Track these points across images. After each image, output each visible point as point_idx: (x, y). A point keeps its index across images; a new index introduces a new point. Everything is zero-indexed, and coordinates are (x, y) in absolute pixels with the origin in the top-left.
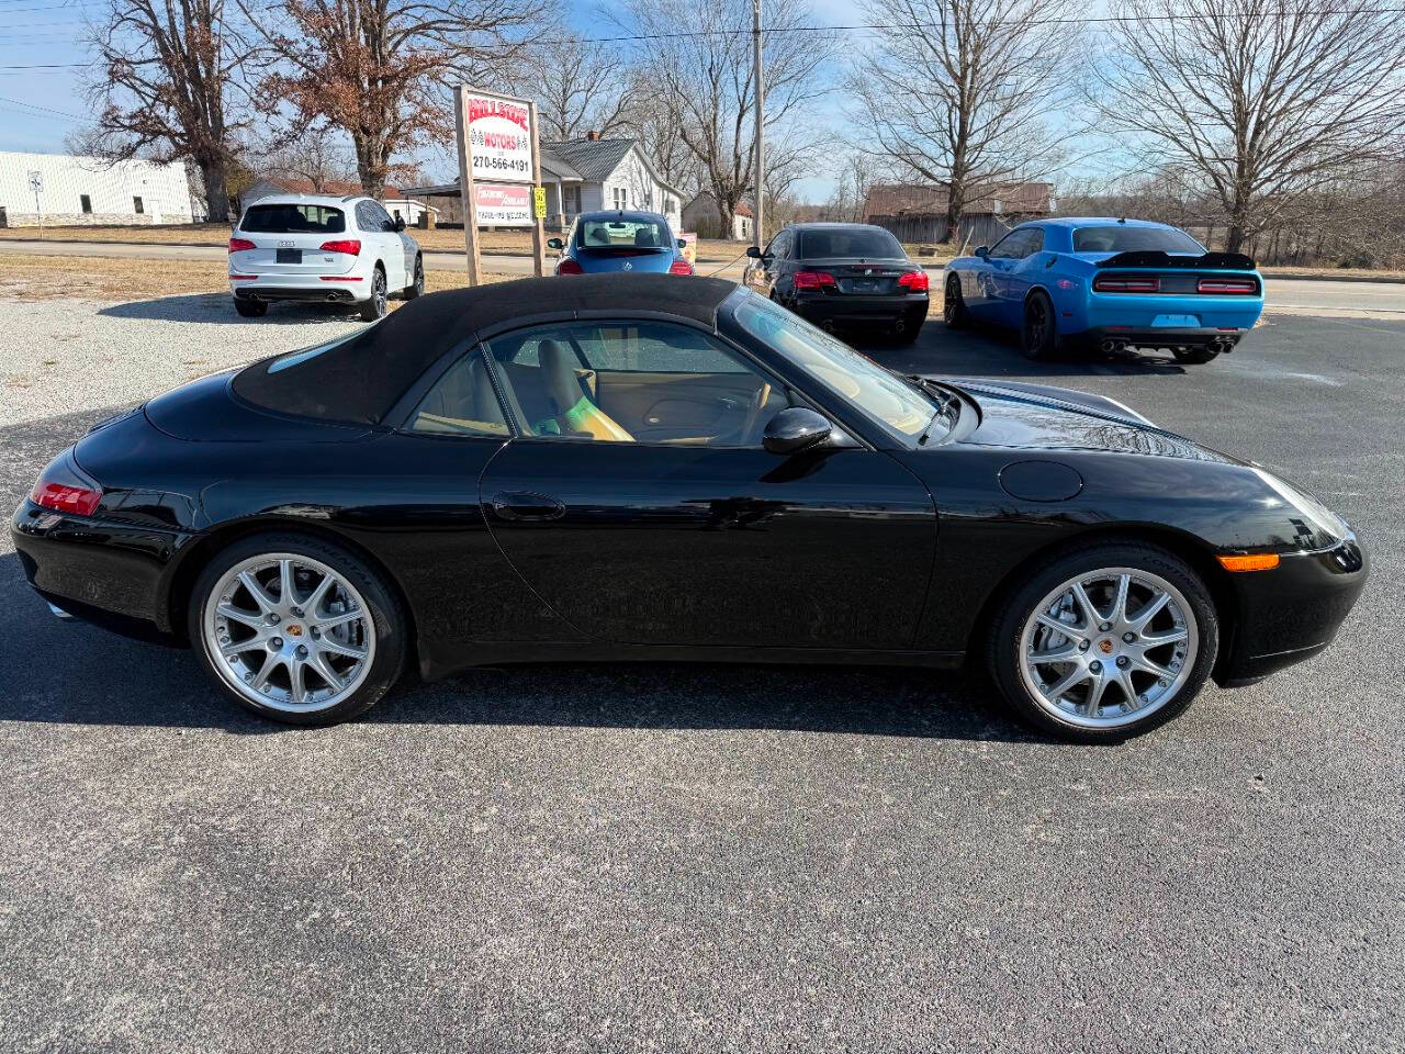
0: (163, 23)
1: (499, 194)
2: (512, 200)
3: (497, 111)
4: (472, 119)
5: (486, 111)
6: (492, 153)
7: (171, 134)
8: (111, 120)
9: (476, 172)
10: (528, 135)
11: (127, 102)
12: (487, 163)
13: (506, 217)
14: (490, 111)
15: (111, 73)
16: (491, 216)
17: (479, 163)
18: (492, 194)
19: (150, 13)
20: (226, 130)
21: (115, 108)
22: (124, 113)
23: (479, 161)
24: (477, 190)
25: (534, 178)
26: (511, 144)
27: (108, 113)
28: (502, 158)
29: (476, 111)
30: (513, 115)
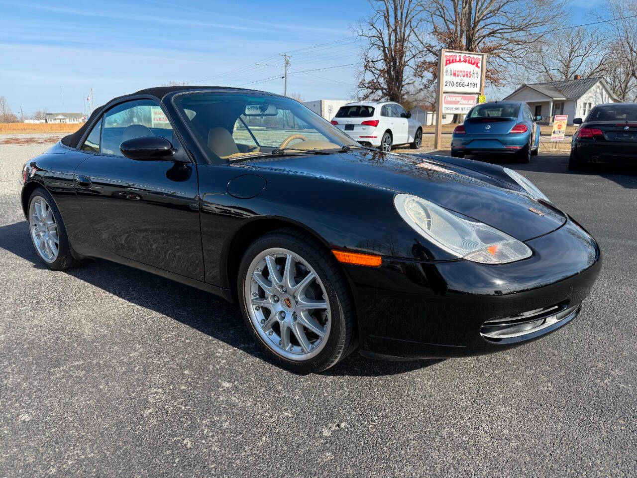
0: (387, 45)
1: (459, 99)
2: (464, 102)
3: (462, 59)
4: (447, 64)
5: (456, 60)
6: (456, 80)
7: (382, 89)
8: (362, 85)
9: (445, 89)
10: (479, 71)
11: (369, 77)
12: (452, 84)
13: (461, 109)
14: (458, 60)
15: (365, 66)
16: (452, 109)
17: (448, 85)
18: (454, 99)
19: (383, 41)
20: (403, 86)
21: (364, 80)
22: (367, 82)
23: (449, 83)
24: (445, 97)
25: (480, 91)
26: (469, 75)
27: (361, 82)
28: (462, 82)
29: (450, 60)
30: (472, 61)
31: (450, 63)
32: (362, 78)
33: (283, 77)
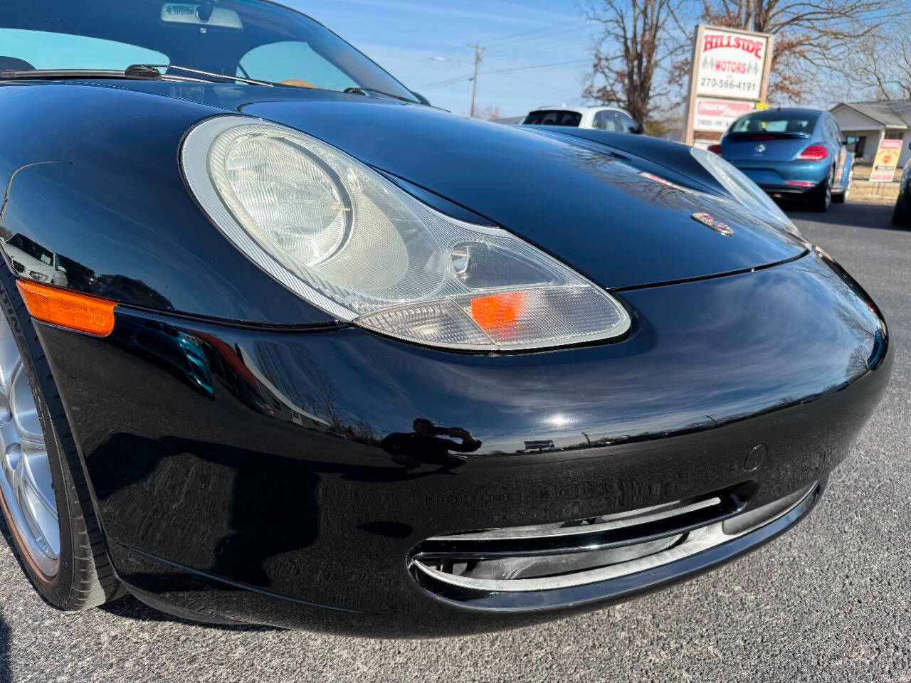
0: (630, 35)
1: (722, 107)
2: (728, 112)
3: (732, 43)
4: (706, 49)
5: (721, 44)
6: (720, 75)
7: (618, 101)
9: (700, 89)
10: (760, 63)
11: (600, 82)
12: (714, 83)
14: (725, 43)
15: (595, 66)
16: (709, 123)
17: (706, 83)
18: (714, 107)
19: (624, 29)
21: (592, 86)
22: (595, 89)
23: (707, 81)
24: (700, 103)
25: (760, 96)
26: (741, 69)
27: (587, 90)
28: (730, 80)
29: (711, 43)
30: (748, 47)
31: (711, 47)
32: (588, 83)
33: (471, 79)
